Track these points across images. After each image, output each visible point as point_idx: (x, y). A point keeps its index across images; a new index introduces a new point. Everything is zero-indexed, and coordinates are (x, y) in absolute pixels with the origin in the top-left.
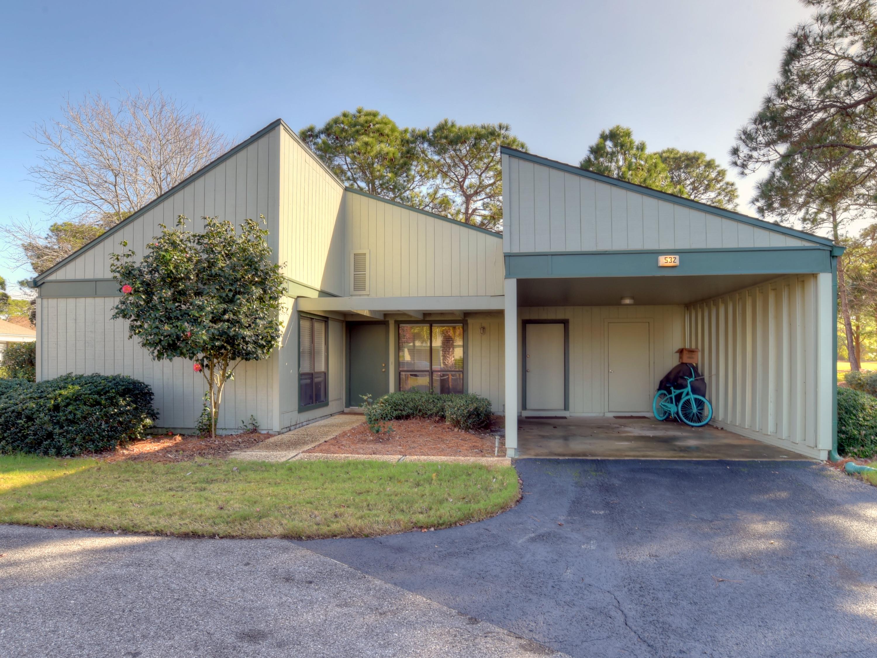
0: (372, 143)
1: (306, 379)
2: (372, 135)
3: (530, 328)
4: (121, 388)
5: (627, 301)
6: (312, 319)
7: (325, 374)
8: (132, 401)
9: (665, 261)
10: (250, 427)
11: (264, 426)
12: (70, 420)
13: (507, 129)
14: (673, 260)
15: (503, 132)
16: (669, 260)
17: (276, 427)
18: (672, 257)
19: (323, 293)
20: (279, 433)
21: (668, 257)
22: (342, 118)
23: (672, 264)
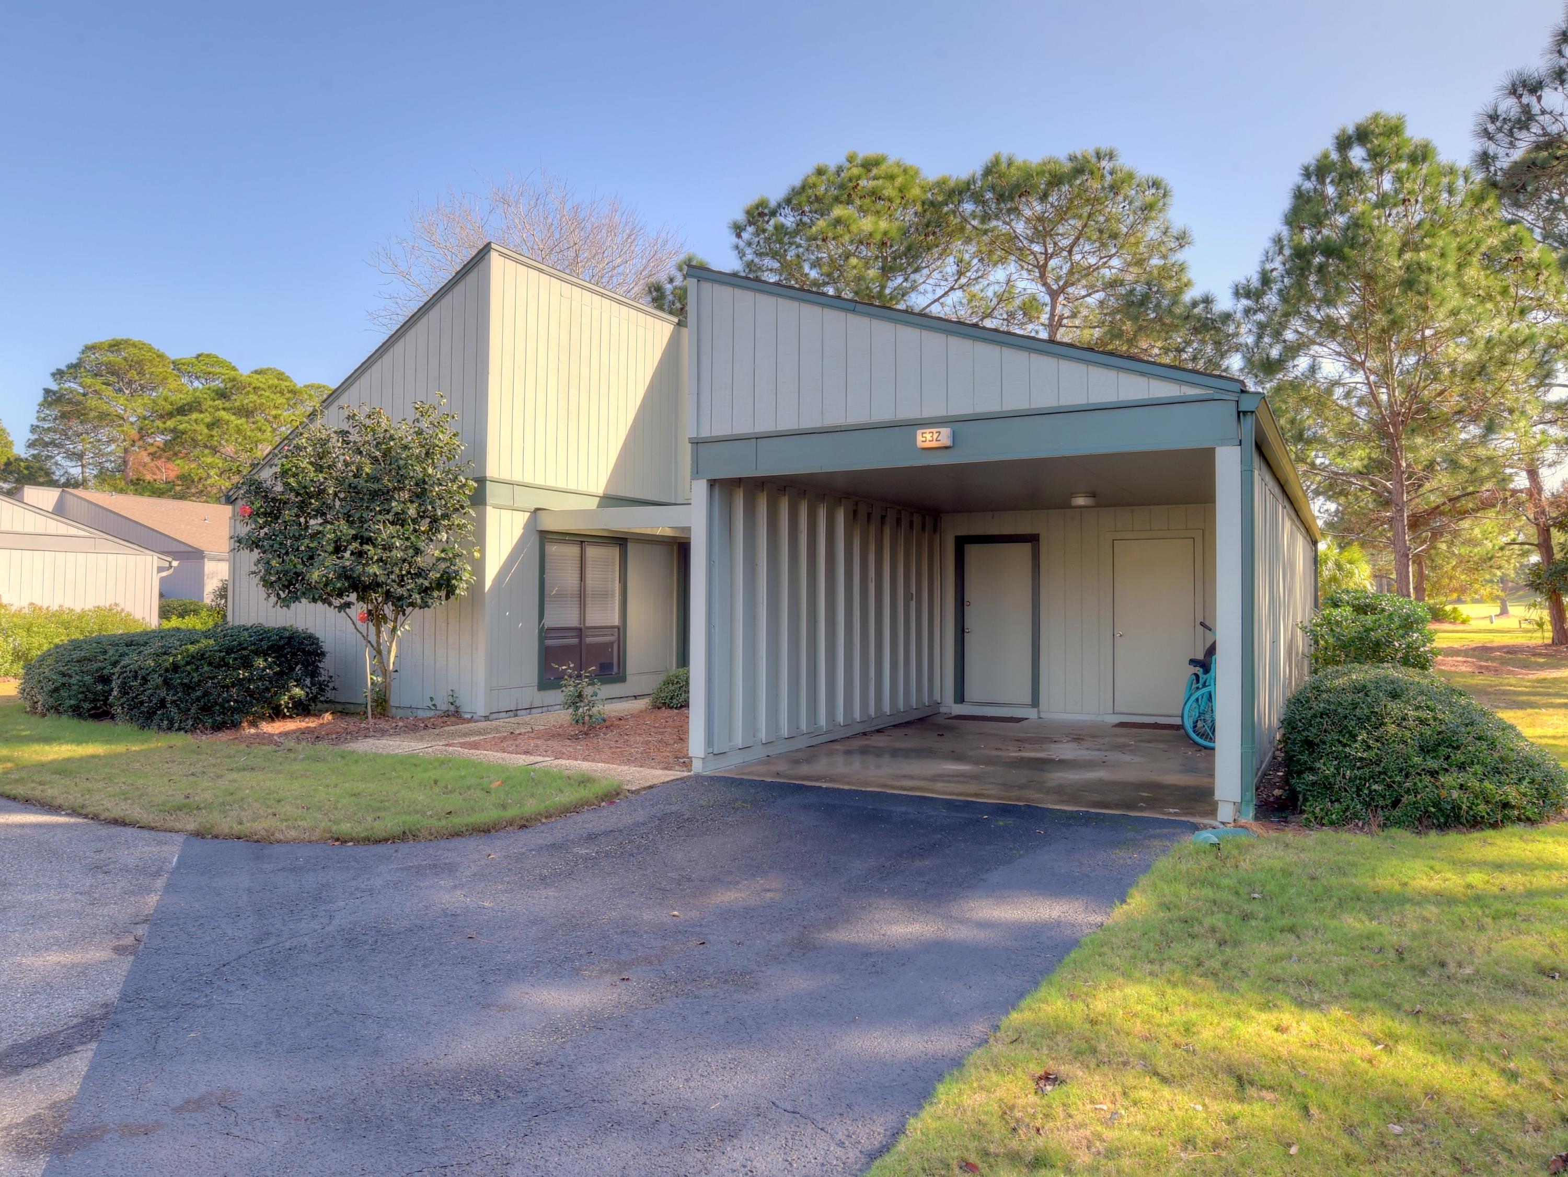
0: (849, 217)
1: (572, 637)
2: (858, 202)
3: (972, 551)
4: (265, 644)
5: (1080, 501)
6: (582, 542)
7: (621, 630)
8: (274, 662)
9: (927, 438)
10: (443, 706)
11: (467, 708)
12: (185, 684)
13: (1111, 158)
14: (935, 436)
15: (1104, 163)
16: (928, 437)
17: (481, 711)
18: (934, 430)
19: (609, 500)
20: (487, 718)
21: (927, 430)
22: (814, 179)
23: (934, 444)
